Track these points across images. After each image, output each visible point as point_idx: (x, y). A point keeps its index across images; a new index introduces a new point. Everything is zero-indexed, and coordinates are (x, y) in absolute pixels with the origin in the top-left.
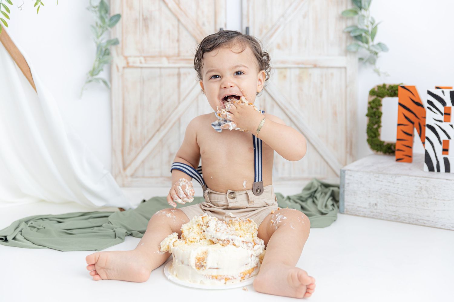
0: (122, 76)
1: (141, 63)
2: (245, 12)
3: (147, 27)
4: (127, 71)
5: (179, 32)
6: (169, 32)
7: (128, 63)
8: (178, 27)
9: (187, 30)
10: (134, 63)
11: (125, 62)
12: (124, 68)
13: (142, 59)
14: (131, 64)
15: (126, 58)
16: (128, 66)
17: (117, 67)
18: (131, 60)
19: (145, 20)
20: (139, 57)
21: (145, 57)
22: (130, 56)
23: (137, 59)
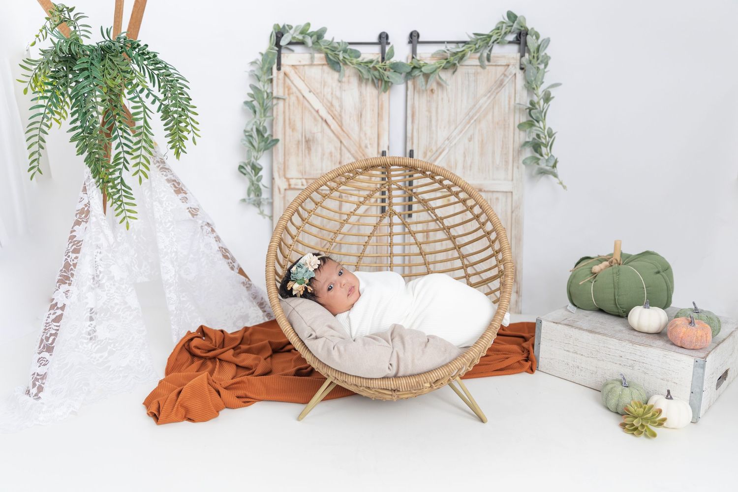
0: (284, 197)
1: (302, 185)
2: (409, 135)
3: (309, 149)
4: (289, 193)
5: (341, 154)
6: (331, 153)
7: (290, 185)
8: (341, 149)
9: (349, 152)
10: (296, 185)
11: (287, 184)
12: (285, 190)
13: (304, 181)
14: (292, 186)
15: (288, 180)
16: (290, 188)
17: (279, 189)
18: (292, 182)
19: (307, 141)
20: (301, 179)
21: (306, 179)
22: (292, 179)
23: (299, 181)
